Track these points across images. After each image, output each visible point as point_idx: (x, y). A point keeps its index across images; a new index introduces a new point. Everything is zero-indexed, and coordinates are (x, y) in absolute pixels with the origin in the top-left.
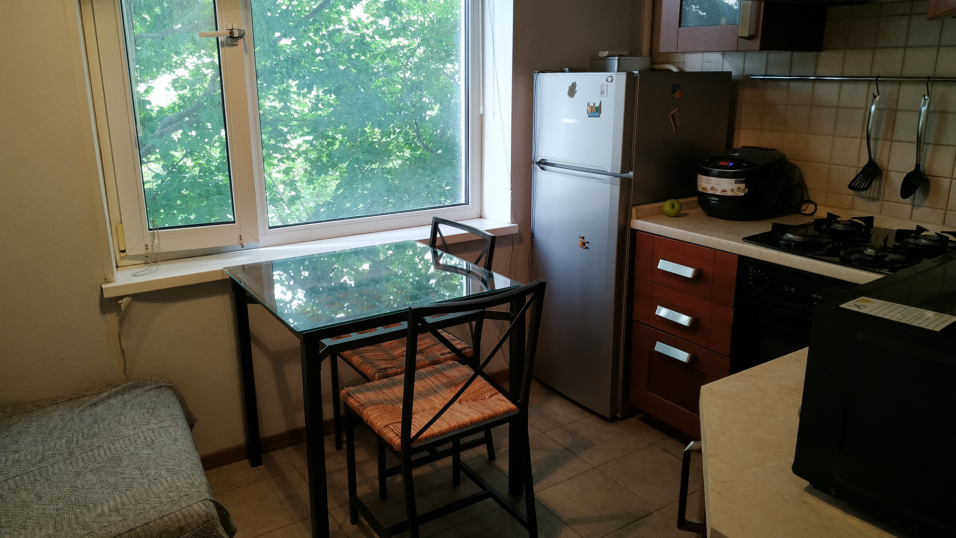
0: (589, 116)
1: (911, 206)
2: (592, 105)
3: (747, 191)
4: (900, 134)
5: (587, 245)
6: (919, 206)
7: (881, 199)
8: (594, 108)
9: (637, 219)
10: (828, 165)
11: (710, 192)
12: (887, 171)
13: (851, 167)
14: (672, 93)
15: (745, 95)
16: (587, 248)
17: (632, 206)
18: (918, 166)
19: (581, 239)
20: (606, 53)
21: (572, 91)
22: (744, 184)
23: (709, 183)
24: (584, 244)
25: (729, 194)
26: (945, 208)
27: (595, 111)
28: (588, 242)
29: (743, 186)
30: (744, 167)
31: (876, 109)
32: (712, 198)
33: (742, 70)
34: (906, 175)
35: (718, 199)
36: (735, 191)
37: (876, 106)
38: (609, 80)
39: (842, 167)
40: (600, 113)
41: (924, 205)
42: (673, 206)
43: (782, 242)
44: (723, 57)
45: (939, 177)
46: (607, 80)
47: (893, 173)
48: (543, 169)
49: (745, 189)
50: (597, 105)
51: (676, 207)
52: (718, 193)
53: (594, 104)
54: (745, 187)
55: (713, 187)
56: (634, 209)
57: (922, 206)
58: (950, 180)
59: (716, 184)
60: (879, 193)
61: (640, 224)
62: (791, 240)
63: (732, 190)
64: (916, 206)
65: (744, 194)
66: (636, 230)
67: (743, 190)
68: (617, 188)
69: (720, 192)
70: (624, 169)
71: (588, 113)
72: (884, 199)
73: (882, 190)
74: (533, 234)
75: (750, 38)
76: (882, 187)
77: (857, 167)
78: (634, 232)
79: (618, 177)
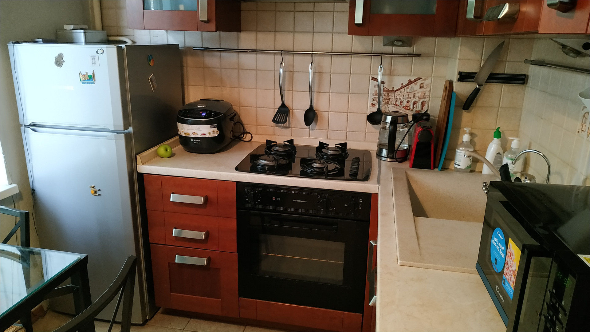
0: (83, 83)
1: (309, 130)
2: (85, 74)
3: (219, 132)
4: (297, 87)
5: (98, 193)
6: (313, 129)
7: (291, 127)
8: (87, 77)
9: (142, 164)
10: (256, 108)
11: (193, 136)
12: (292, 109)
13: (270, 108)
14: (148, 62)
15: (189, 61)
16: (99, 195)
17: (137, 154)
18: (311, 106)
19: (93, 189)
20: (71, 27)
21: (59, 61)
22: (217, 128)
23: (190, 130)
24: (96, 192)
25: (207, 136)
26: (327, 129)
27: (90, 79)
28: (99, 190)
29: (216, 129)
30: (214, 116)
31: (283, 71)
32: (194, 140)
33: (184, 43)
34: (305, 111)
35: (199, 141)
36: (212, 133)
37: (283, 70)
38: (100, 52)
39: (265, 109)
40: (95, 81)
41: (316, 129)
42: (166, 150)
43: (260, 167)
44: (167, 33)
45: (322, 111)
46: (97, 52)
47: (296, 110)
48: (34, 130)
49: (217, 131)
50: (90, 73)
51: (169, 150)
52: (199, 136)
53: (87, 73)
54: (218, 130)
55: (194, 132)
56: (138, 158)
57: (314, 129)
58: (328, 112)
59: (196, 130)
60: (289, 123)
61: (144, 168)
62: (265, 165)
63: (209, 133)
64: (311, 129)
65: (217, 135)
66: (142, 174)
67: (216, 132)
68: (123, 143)
69: (201, 136)
70: (126, 127)
71: (81, 81)
72: (293, 127)
73: (291, 121)
74: (33, 191)
75: (208, 22)
76: (291, 119)
77: (274, 108)
78: (141, 176)
79: (121, 133)
